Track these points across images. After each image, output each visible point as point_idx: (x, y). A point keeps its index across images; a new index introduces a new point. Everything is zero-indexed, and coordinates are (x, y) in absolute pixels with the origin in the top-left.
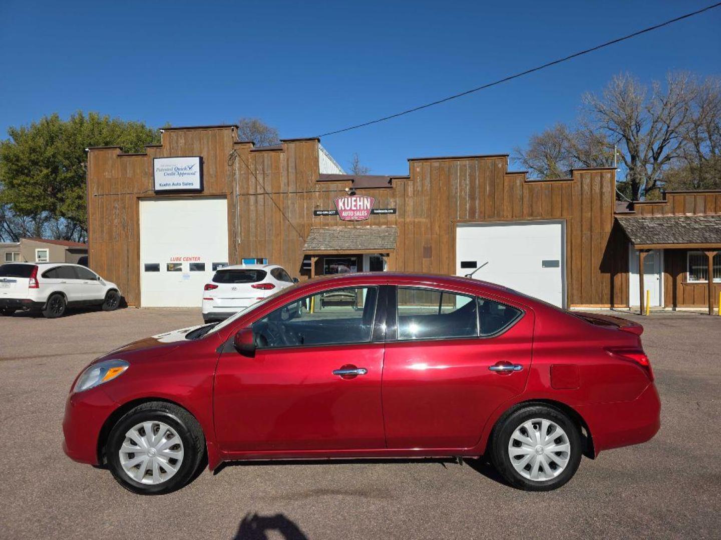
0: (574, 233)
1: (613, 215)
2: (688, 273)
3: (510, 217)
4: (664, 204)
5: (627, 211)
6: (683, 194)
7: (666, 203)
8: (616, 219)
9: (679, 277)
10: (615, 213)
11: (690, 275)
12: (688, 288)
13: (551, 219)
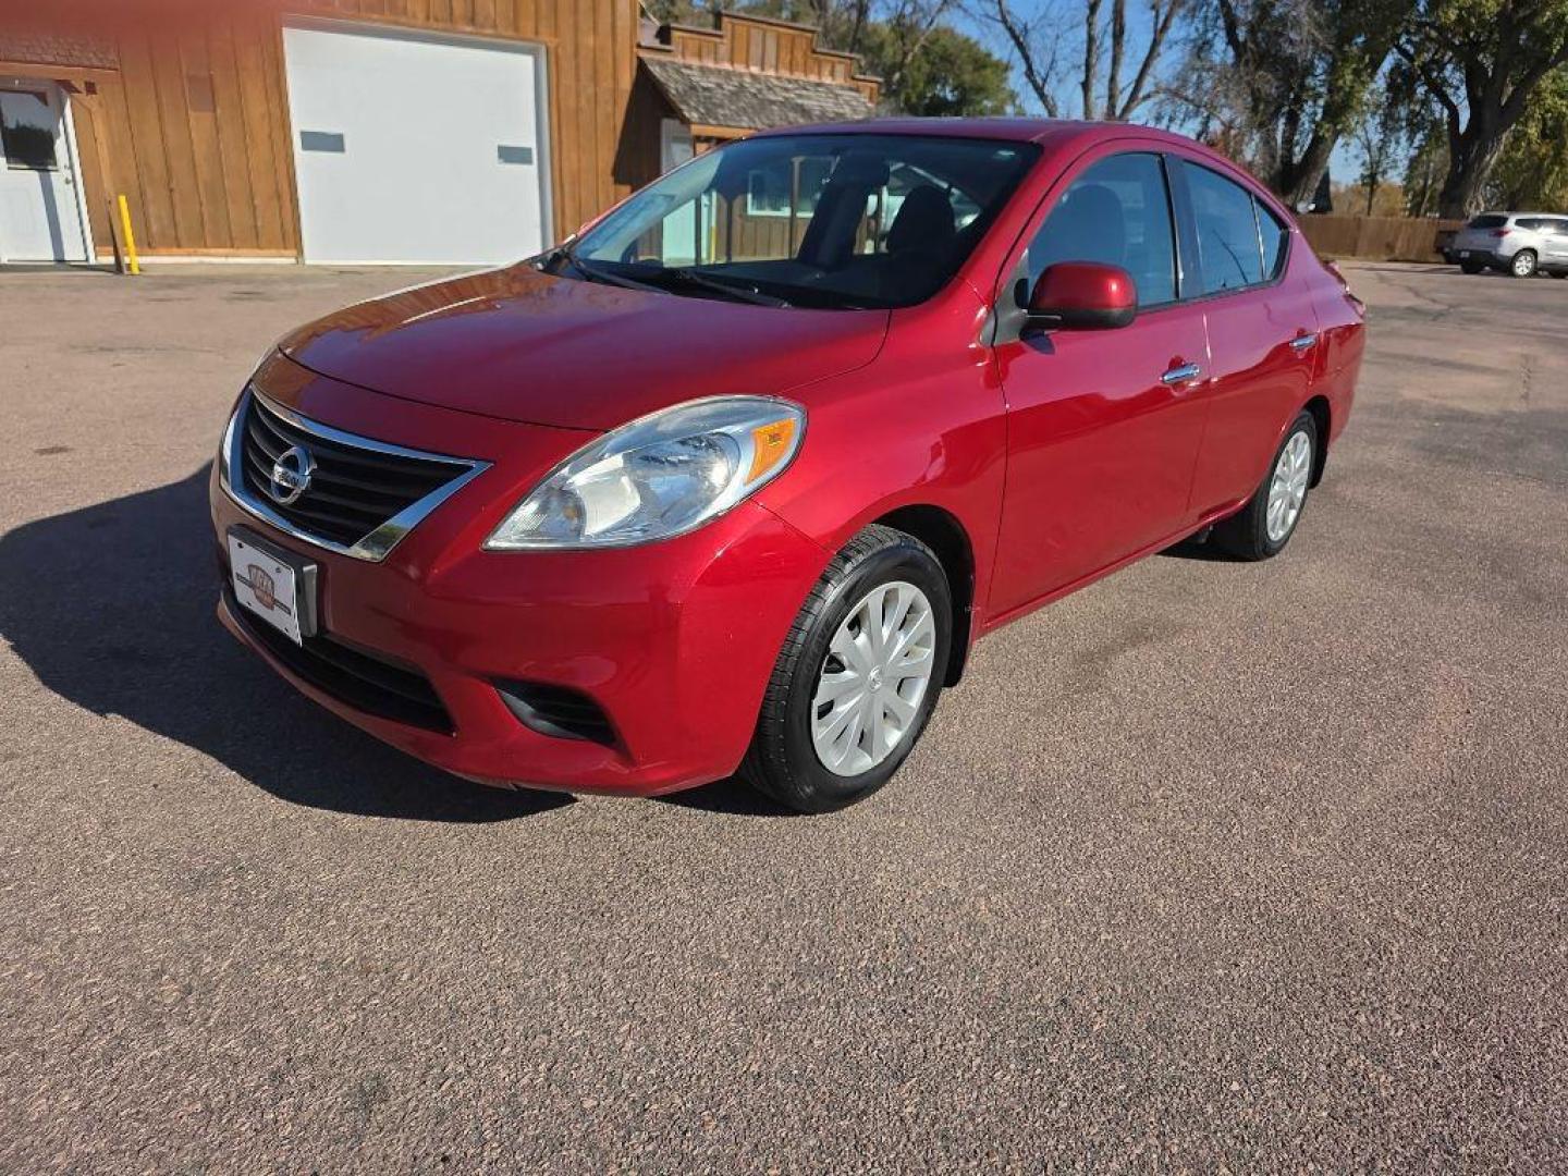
0: (563, 81)
1: (635, 50)
2: (750, 196)
3: (421, 16)
4: (718, 40)
5: (656, 43)
6: (745, 22)
7: (720, 37)
8: (640, 61)
9: (737, 202)
10: (639, 46)
11: (753, 198)
12: (749, 225)
13: (512, 38)
